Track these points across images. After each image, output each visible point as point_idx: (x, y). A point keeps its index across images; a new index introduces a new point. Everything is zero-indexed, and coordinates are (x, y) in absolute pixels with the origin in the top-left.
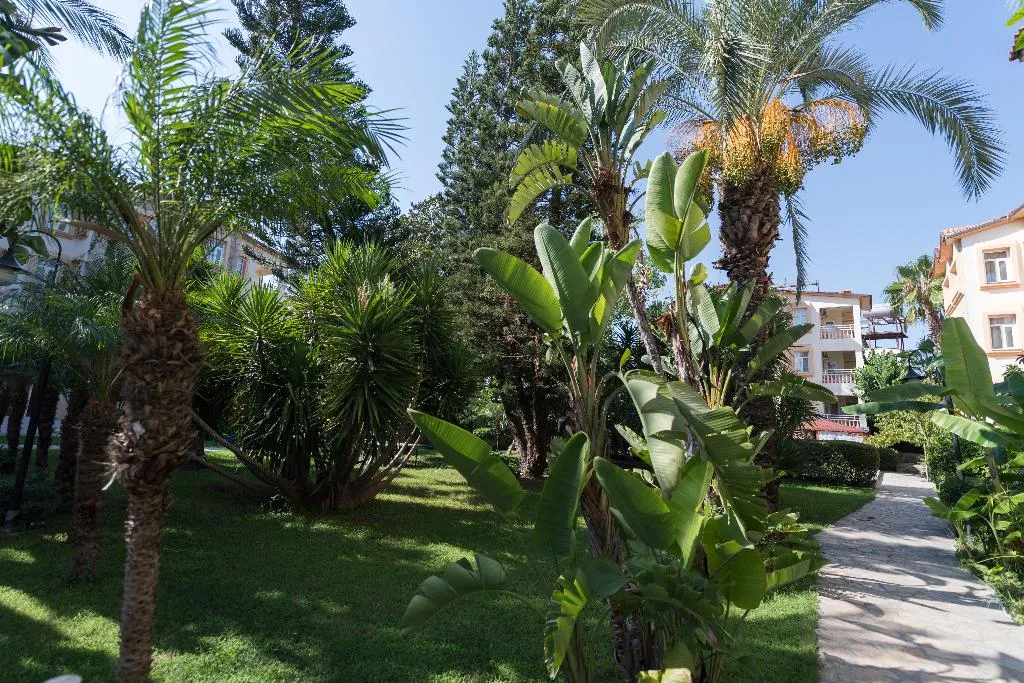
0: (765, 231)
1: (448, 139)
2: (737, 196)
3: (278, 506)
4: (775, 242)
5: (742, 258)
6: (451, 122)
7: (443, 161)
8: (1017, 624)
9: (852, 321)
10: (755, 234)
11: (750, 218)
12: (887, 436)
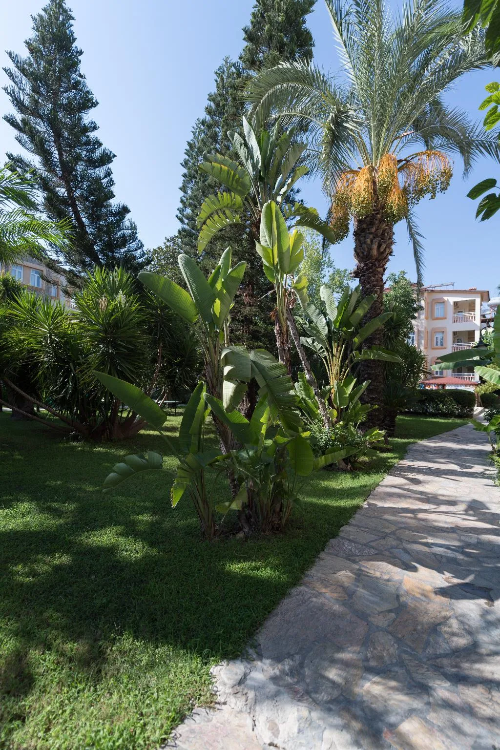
0: (382, 250)
1: (183, 189)
2: (364, 226)
3: (75, 439)
4: (390, 257)
5: (367, 270)
6: (185, 176)
7: (181, 206)
8: (497, 486)
9: (474, 310)
10: (375, 252)
11: (372, 241)
12: (489, 386)
